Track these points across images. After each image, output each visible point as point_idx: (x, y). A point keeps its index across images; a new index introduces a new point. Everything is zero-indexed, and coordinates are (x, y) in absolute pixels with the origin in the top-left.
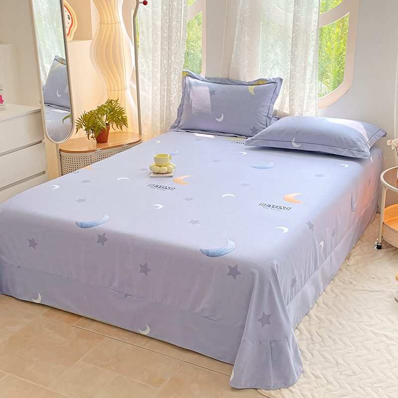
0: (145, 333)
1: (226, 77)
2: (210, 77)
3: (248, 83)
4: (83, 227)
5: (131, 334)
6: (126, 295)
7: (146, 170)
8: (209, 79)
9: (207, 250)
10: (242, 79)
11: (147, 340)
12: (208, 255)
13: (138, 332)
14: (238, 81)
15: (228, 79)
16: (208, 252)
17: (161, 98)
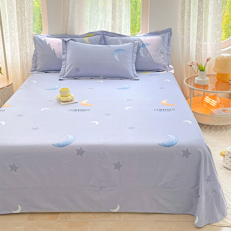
0: (116, 211)
1: (65, 33)
2: (52, 34)
3: (81, 35)
4: (61, 146)
5: (104, 214)
6: (101, 188)
7: (52, 101)
8: (52, 35)
9: (163, 144)
10: (76, 33)
11: (118, 215)
12: (165, 146)
13: (110, 211)
14: (74, 35)
15: (66, 34)
16: (165, 145)
17: (21, 51)
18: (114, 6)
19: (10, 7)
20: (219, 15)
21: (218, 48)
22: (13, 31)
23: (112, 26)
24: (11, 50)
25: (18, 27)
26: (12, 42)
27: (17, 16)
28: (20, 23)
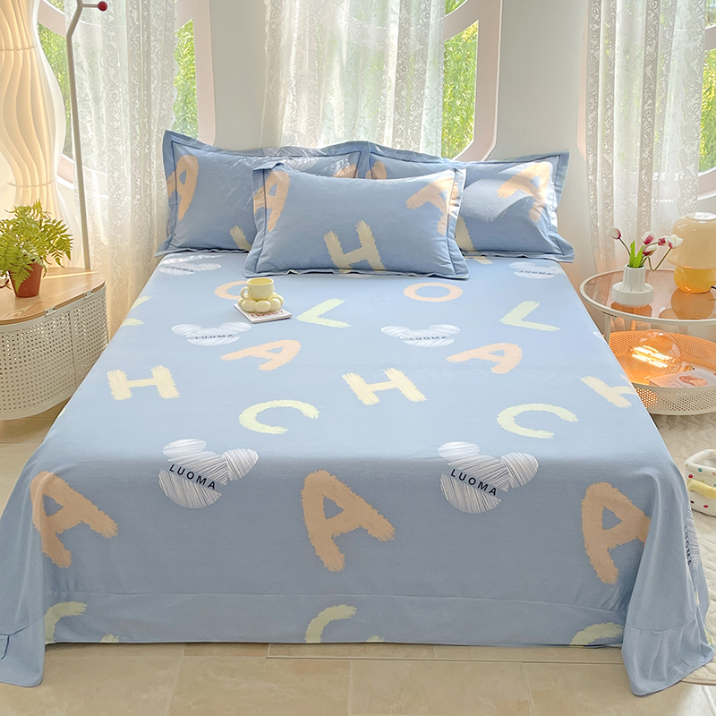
17: (136, 193)
18: (402, 74)
19: (112, 72)
20: (694, 101)
21: (689, 191)
22: (117, 139)
23: (394, 127)
24: (109, 190)
25: (133, 127)
26: (113, 167)
27: (130, 98)
28: (137, 117)
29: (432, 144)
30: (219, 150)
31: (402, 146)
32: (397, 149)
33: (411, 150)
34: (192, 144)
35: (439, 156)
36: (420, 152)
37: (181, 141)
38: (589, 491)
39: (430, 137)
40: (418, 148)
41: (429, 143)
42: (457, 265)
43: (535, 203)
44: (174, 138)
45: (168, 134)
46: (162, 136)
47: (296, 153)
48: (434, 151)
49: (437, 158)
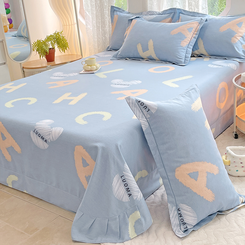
29: (204, 8)
30: (129, 13)
31: (192, 10)
32: (191, 11)
33: (195, 11)
34: (121, 11)
35: (207, 14)
36: (199, 12)
37: (117, 10)
38: (76, 148)
39: (203, 6)
40: (199, 11)
41: (203, 8)
42: (186, 60)
43: (236, 35)
44: (115, 9)
45: (112, 7)
46: (110, 8)
47: (152, 13)
48: (205, 12)
49: (206, 15)
